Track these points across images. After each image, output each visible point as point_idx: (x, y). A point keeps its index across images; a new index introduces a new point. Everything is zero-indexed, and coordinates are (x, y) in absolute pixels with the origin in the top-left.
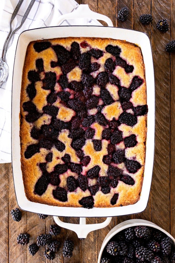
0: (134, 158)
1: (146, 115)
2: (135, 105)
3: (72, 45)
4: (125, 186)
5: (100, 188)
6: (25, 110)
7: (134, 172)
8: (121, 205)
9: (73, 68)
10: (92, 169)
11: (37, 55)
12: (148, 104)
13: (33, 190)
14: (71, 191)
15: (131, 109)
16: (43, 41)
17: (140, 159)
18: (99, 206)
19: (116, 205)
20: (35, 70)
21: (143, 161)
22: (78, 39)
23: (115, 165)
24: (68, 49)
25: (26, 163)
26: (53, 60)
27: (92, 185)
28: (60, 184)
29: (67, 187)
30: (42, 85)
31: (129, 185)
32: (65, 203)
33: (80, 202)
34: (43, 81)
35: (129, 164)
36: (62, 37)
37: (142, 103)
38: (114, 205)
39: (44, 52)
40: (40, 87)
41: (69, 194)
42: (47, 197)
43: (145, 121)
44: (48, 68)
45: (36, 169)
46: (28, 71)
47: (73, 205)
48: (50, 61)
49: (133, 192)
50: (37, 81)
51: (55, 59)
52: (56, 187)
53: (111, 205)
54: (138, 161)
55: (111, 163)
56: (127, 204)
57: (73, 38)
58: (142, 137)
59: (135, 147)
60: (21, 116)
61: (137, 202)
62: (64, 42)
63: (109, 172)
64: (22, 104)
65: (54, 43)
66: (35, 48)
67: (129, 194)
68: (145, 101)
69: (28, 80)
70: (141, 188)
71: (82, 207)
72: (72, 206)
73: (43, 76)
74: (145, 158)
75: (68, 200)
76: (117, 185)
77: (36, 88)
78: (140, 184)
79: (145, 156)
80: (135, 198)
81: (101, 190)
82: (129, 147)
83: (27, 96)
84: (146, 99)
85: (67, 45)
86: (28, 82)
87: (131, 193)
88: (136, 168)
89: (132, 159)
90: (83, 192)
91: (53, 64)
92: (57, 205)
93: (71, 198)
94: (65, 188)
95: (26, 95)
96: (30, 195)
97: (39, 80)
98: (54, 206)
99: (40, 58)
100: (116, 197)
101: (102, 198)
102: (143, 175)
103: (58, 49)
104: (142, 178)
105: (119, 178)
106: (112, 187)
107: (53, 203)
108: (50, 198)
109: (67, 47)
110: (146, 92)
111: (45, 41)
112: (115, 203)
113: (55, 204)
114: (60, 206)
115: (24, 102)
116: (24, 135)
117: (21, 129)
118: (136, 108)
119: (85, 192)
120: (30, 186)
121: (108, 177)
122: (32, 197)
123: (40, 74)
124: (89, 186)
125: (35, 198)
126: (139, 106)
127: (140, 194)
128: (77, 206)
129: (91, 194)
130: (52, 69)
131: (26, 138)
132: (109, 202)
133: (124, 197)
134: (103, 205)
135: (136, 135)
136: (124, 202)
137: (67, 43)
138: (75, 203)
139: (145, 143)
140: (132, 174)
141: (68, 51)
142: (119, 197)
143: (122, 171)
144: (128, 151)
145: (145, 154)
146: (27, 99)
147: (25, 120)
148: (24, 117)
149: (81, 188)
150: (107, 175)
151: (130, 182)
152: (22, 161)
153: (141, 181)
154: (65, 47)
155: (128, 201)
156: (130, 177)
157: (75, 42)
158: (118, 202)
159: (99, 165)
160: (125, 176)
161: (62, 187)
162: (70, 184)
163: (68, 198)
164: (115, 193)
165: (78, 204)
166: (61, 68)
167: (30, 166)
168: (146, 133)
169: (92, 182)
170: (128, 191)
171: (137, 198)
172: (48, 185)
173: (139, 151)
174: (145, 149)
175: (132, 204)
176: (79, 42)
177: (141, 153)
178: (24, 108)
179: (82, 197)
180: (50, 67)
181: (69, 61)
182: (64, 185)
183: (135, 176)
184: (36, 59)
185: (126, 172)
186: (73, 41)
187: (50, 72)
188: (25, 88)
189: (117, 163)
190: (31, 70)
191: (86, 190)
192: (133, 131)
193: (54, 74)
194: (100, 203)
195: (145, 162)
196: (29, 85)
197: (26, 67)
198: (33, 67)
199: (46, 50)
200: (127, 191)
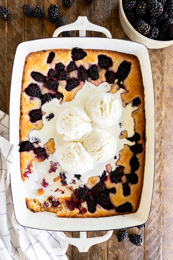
0: (31, 99)
1: (20, 141)
2: (32, 152)
3: (95, 210)
4: (41, 70)
5: (66, 69)
6: (141, 145)
7: (31, 85)
8: (44, 52)
9: (94, 187)
10: (73, 88)
11: (130, 199)
12: (19, 153)
13: (132, 66)
14: (95, 65)
15: (36, 148)
16: (124, 213)
17: (26, 97)
18: (66, 51)
19: (50, 52)
20: (131, 184)
21: (22, 96)
22: (89, 216)
23: (51, 92)
24: (99, 206)
25: (139, 93)
26: (113, 194)
27: (74, 72)
28: (105, 72)
29: (99, 70)
30: (124, 170)
31: (36, 72)
32: (101, 53)
33: (85, 55)
34: (123, 174)
35: (37, 93)
36: (105, 218)
37: (25, 153)
38: (51, 51)
39: (123, 203)
40: (126, 168)
41: (96, 62)
42: (118, 59)
43: (22, 136)
44: (119, 187)
45: (130, 87)
46: (138, 183)
47: (93, 52)
48: (117, 194)
49: (32, 64)
50: (129, 174)
51: (111, 195)
52: (110, 70)
53: (54, 52)
54: (28, 96)
55: (55, 94)
56: (38, 53)
57: (94, 217)
58: (24, 119)
59: (31, 110)
60: (145, 140)
61: (28, 55)
62: (103, 213)
63: (57, 85)
64: (143, 151)
65: (113, 211)
66: (132, 206)
67: (36, 63)
68: (22, 156)
69: (138, 175)
70: (24, 69)
71: (83, 50)
72: (94, 50)
73: (124, 179)
74: (21, 99)
75: (97, 56)
76: (49, 72)
77: (130, 167)
78: (26, 73)
79: (21, 101)
80: (30, 59)
81: (64, 67)
82: (37, 110)
83: (139, 159)
84: (21, 158)
85: (100, 209)
86: (138, 172)
87: (34, 63)
88: (30, 89)
89: (34, 98)
90: (82, 65)
91: (114, 190)
92: (109, 51)
93: (94, 59)
94: (101, 69)
95: (140, 161)
96: (135, 62)
97: (127, 175)
98: (111, 51)
99: (126, 197)
100: (50, 60)
101: (64, 58)
102: (23, 81)
103: (108, 206)
104: (24, 79)
105: (47, 79)
106: (53, 70)
107: (112, 54)
108: (115, 58)
109: (100, 208)
110: (21, 165)
111: (122, 213)
112: (50, 54)
113: (110, 53)
114: (105, 50)
115: (142, 153)
116: (141, 121)
117: (145, 127)
118: (31, 149)
119: (81, 65)
120: (135, 70)
121: (57, 80)
122: (133, 59)
123: (127, 181)
124: (76, 71)
125: (130, 59)
126: (28, 150)
127: (26, 63)
128: (88, 50)
129: (75, 63)
130: (114, 187)
131: (139, 117)
132: (56, 54)
133: (42, 60)
134: (62, 52)
135: (30, 122)
136: (41, 55)
137: (100, 212)
138: (90, 53)
139: (21, 114)
140: (34, 83)
141: (99, 204)
142: (46, 60)
143: (44, 86)
144: (38, 106)
145: (21, 103)
146: (139, 156)
147: (141, 135)
148: (142, 139)
149: (85, 69)
150: (59, 81)
151: (35, 75)
152: (143, 95)
153: (25, 76)
154: (102, 208)
155: (37, 56)
156: (36, 80)
157: (93, 213)
158: (47, 55)
159: (67, 92)
160: (41, 81)
161: (103, 70)
162: (96, 72)
163: (98, 59)
164: (50, 64)
165: (88, 53)
166: (105, 187)
167: (135, 90)
168: (20, 124)
169: (74, 74)
170: (37, 65)
171: (29, 59)
172: (117, 72)
173: (27, 105)
174: (21, 108)
175: (34, 52)
176: (88, 213)
177: (25, 104)
178: (142, 147)
179: (83, 60)
180: (117, 188)
181: (98, 194)
182: (101, 71)
183: (30, 80)
184: (131, 196)
185: (40, 85)
186: (94, 214)
187: (116, 183)
188: (140, 167)
189: (49, 94)
190: (135, 185)
191: (80, 67)
192: (34, 125)
193: (112, 181)
194: (65, 53)
195: (21, 95)
196: (137, 170)
197: (140, 187)
198: (133, 188)
199: (121, 204)
200: (39, 66)
